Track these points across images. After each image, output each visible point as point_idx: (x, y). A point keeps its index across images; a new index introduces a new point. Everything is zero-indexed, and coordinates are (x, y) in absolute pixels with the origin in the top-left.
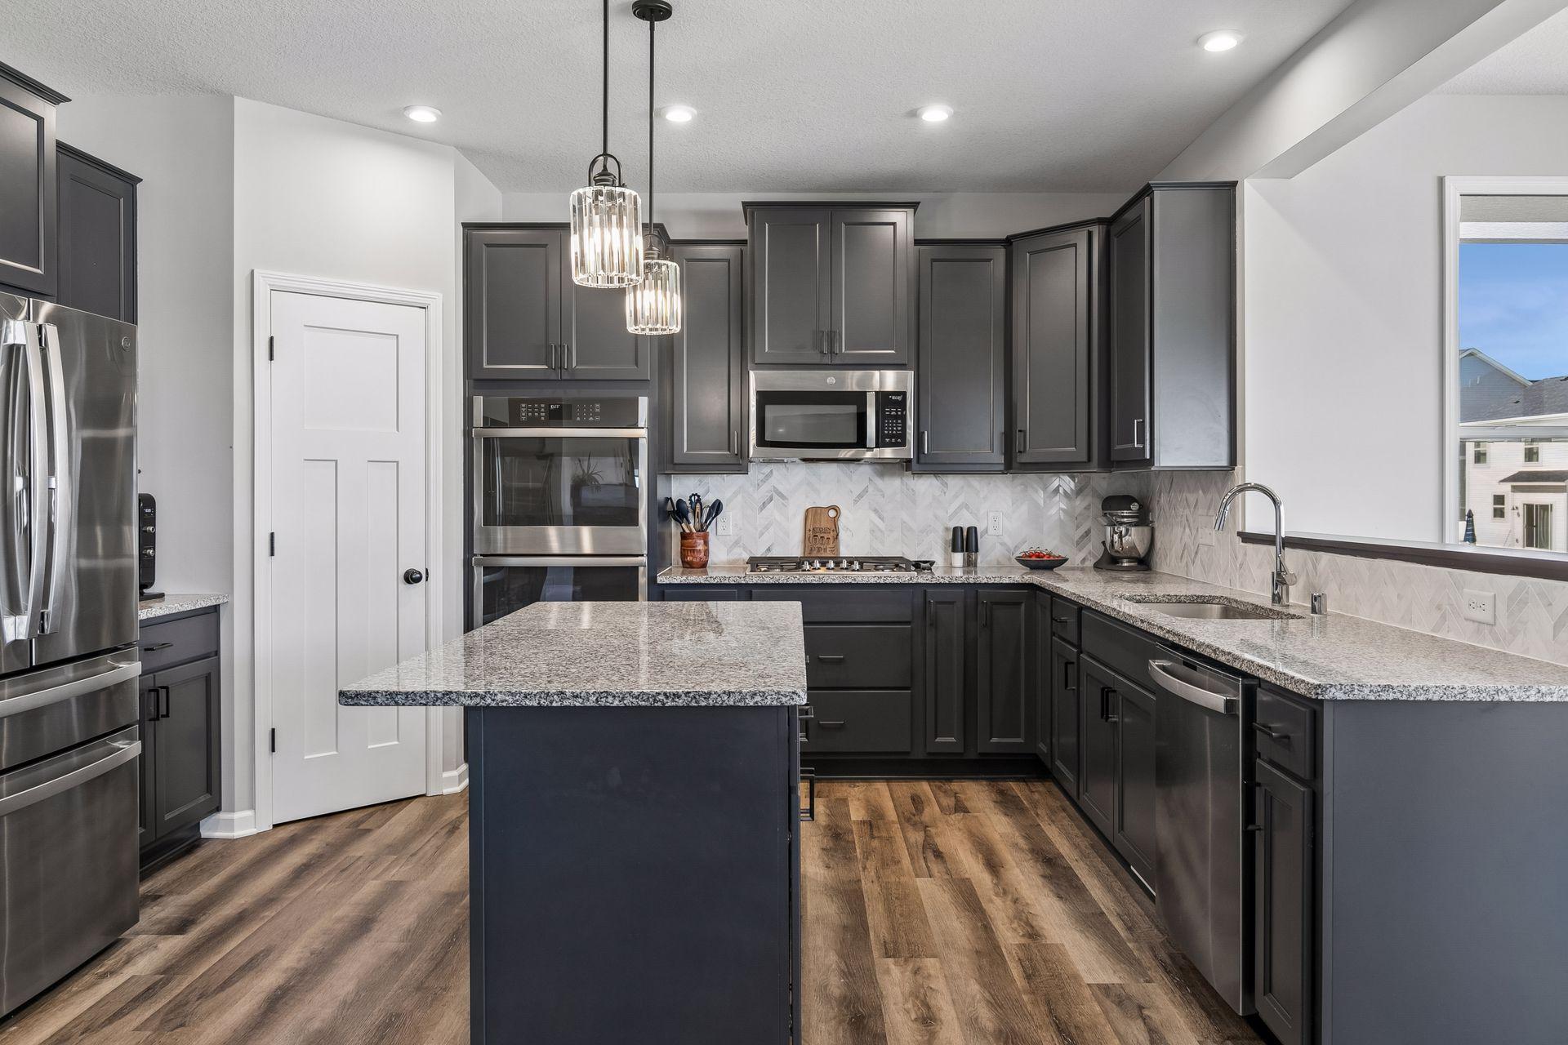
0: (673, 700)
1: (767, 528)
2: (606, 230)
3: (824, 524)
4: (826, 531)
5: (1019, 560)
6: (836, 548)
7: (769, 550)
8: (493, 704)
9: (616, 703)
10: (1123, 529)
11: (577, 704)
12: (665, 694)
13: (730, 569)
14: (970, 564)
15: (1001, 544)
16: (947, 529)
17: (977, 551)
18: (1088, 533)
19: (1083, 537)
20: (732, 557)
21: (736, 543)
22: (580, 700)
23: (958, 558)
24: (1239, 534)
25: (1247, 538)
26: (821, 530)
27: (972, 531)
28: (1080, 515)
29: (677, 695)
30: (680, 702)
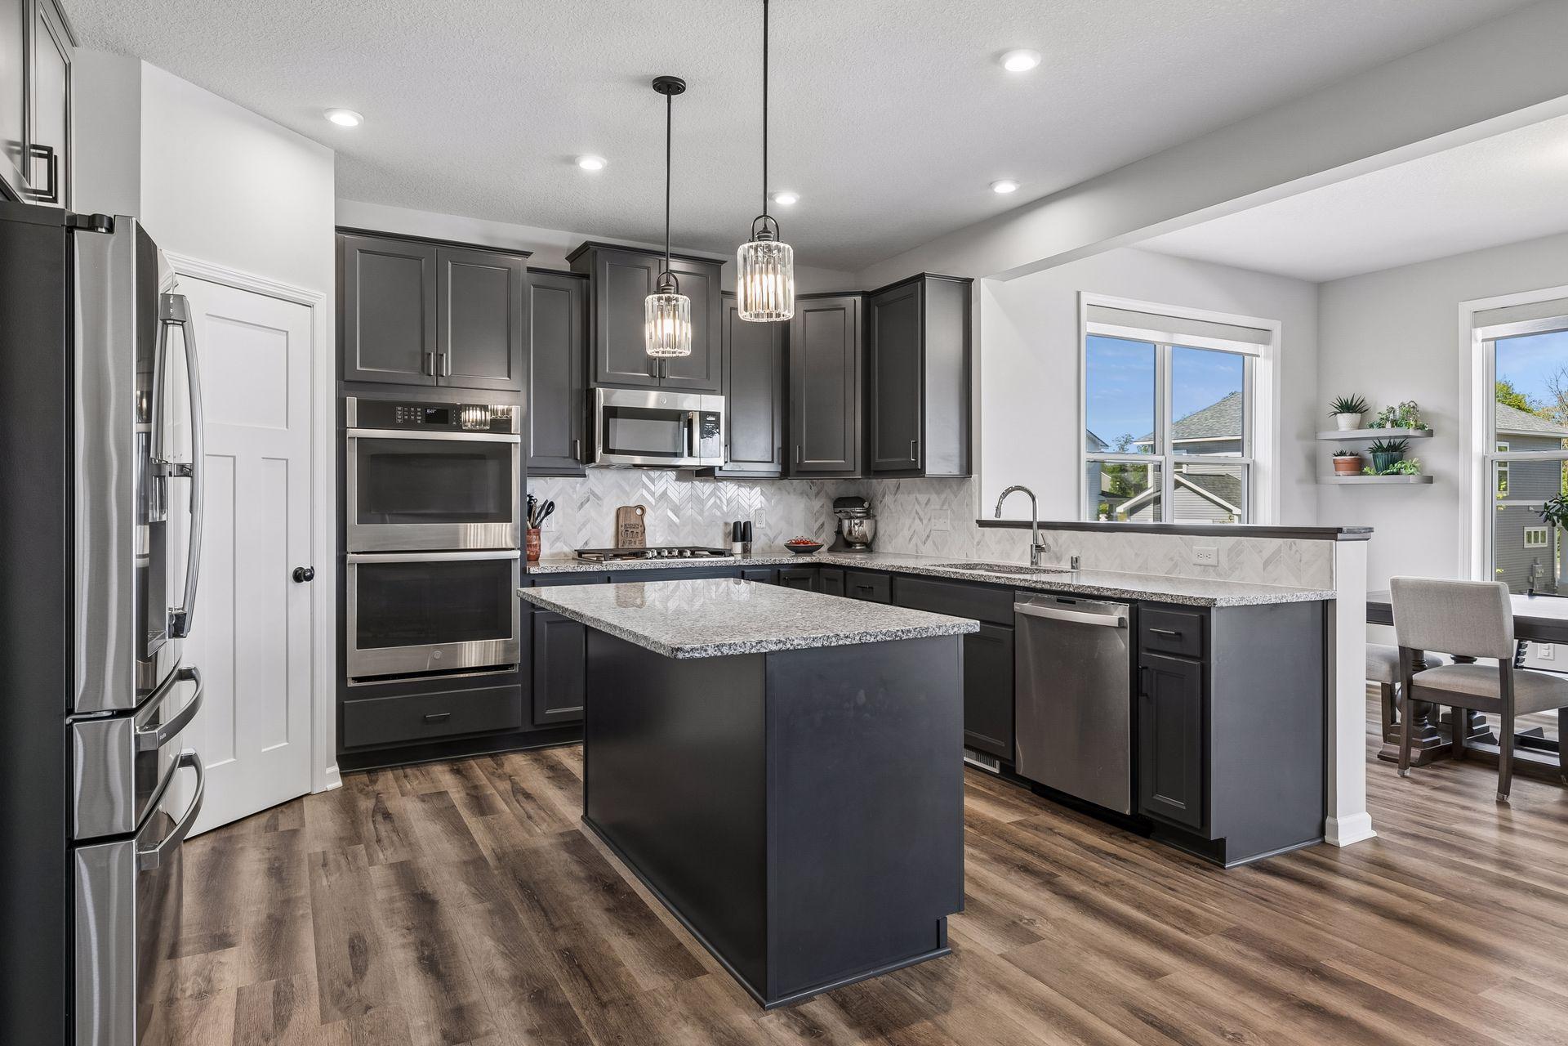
0: (907, 635)
1: (584, 525)
2: (764, 276)
3: (633, 521)
4: (634, 526)
5: (788, 546)
6: (643, 541)
7: (586, 543)
8: (792, 648)
9: (872, 640)
10: (857, 521)
11: (847, 643)
12: (902, 631)
13: (553, 561)
14: (746, 551)
15: (764, 535)
16: (726, 524)
17: (751, 541)
18: (823, 525)
19: (819, 529)
20: (554, 550)
21: (558, 539)
22: (850, 640)
23: (738, 547)
24: (977, 521)
25: (982, 524)
26: (632, 526)
27: (747, 525)
28: (817, 512)
29: (909, 631)
30: (911, 636)
